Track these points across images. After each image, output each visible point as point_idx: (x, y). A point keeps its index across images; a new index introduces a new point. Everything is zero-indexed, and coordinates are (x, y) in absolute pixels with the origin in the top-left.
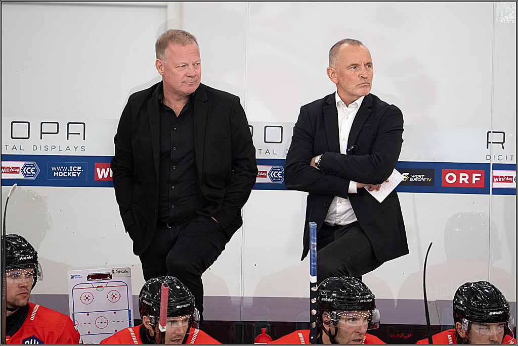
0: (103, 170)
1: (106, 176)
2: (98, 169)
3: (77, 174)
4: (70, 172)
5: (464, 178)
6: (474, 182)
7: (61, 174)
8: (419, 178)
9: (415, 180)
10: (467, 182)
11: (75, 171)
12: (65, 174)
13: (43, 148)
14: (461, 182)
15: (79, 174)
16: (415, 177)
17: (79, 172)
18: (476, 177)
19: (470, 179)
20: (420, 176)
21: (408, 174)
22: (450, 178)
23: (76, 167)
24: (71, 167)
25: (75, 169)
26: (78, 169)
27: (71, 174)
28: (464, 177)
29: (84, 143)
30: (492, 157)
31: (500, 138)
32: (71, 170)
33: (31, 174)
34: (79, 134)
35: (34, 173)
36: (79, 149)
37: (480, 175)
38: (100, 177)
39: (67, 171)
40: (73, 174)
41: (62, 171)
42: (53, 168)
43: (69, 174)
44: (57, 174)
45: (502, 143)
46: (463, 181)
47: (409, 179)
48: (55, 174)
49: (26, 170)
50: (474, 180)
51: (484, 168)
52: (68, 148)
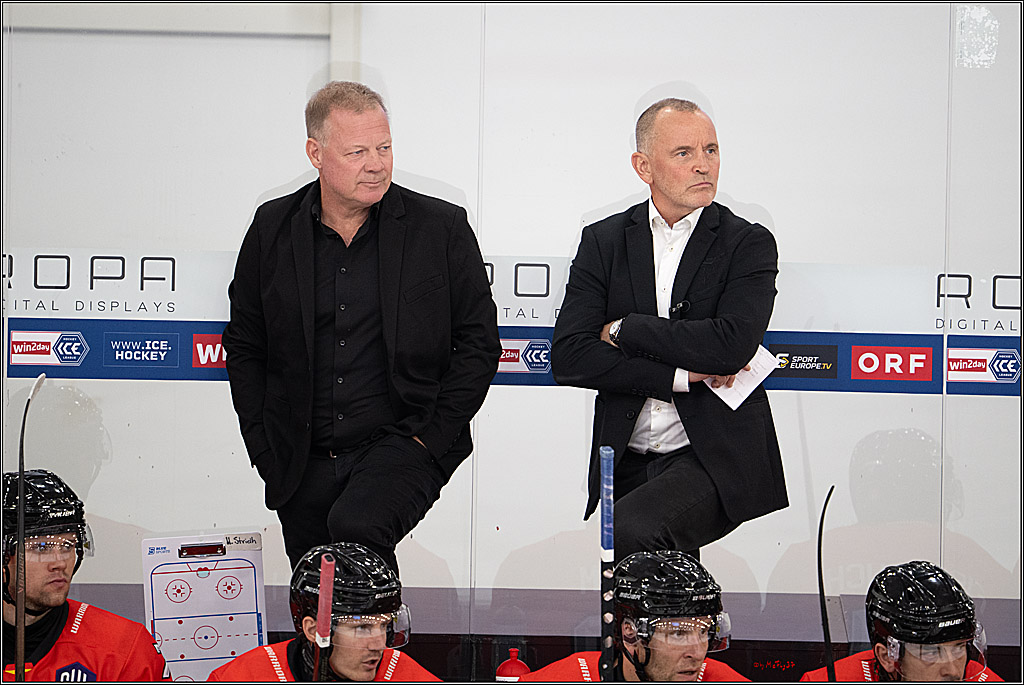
0: (209, 347)
1: (214, 359)
2: (199, 346)
3: (159, 356)
4: (146, 351)
5: (893, 363)
6: (912, 371)
7: (129, 355)
8: (808, 363)
9: (801, 366)
10: (899, 371)
11: (155, 350)
12: (138, 355)
13: (95, 306)
14: (888, 370)
15: (163, 355)
16: (801, 362)
17: (163, 351)
18: (916, 361)
19: (905, 365)
20: (810, 359)
21: (787, 355)
22: (867, 363)
23: (157, 342)
24: (148, 342)
25: (156, 345)
26: (162, 345)
27: (149, 356)
28: (894, 360)
29: (172, 296)
30: (947, 324)
31: (961, 286)
32: (148, 348)
33: (73, 355)
34: (164, 279)
35: (78, 353)
36: (164, 307)
37: (923, 357)
38: (203, 360)
39: (140, 350)
40: (152, 356)
41: (131, 349)
42: (115, 345)
43: (144, 356)
44: (122, 355)
45: (966, 297)
46: (892, 369)
47: (789, 365)
48: (118, 355)
49: (63, 349)
50: (913, 366)
51: (931, 345)
52: (143, 307)
